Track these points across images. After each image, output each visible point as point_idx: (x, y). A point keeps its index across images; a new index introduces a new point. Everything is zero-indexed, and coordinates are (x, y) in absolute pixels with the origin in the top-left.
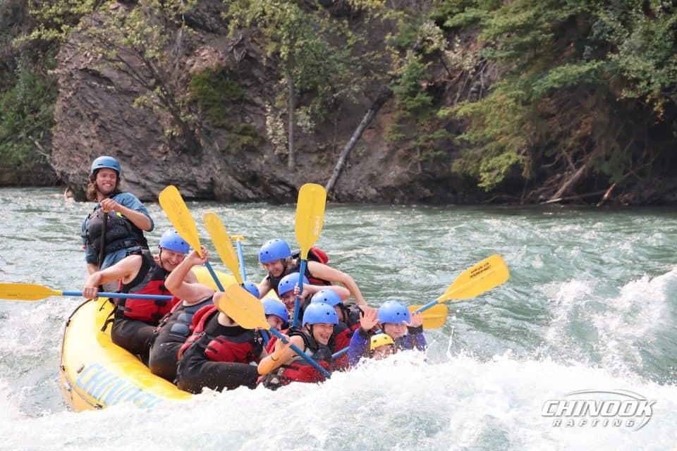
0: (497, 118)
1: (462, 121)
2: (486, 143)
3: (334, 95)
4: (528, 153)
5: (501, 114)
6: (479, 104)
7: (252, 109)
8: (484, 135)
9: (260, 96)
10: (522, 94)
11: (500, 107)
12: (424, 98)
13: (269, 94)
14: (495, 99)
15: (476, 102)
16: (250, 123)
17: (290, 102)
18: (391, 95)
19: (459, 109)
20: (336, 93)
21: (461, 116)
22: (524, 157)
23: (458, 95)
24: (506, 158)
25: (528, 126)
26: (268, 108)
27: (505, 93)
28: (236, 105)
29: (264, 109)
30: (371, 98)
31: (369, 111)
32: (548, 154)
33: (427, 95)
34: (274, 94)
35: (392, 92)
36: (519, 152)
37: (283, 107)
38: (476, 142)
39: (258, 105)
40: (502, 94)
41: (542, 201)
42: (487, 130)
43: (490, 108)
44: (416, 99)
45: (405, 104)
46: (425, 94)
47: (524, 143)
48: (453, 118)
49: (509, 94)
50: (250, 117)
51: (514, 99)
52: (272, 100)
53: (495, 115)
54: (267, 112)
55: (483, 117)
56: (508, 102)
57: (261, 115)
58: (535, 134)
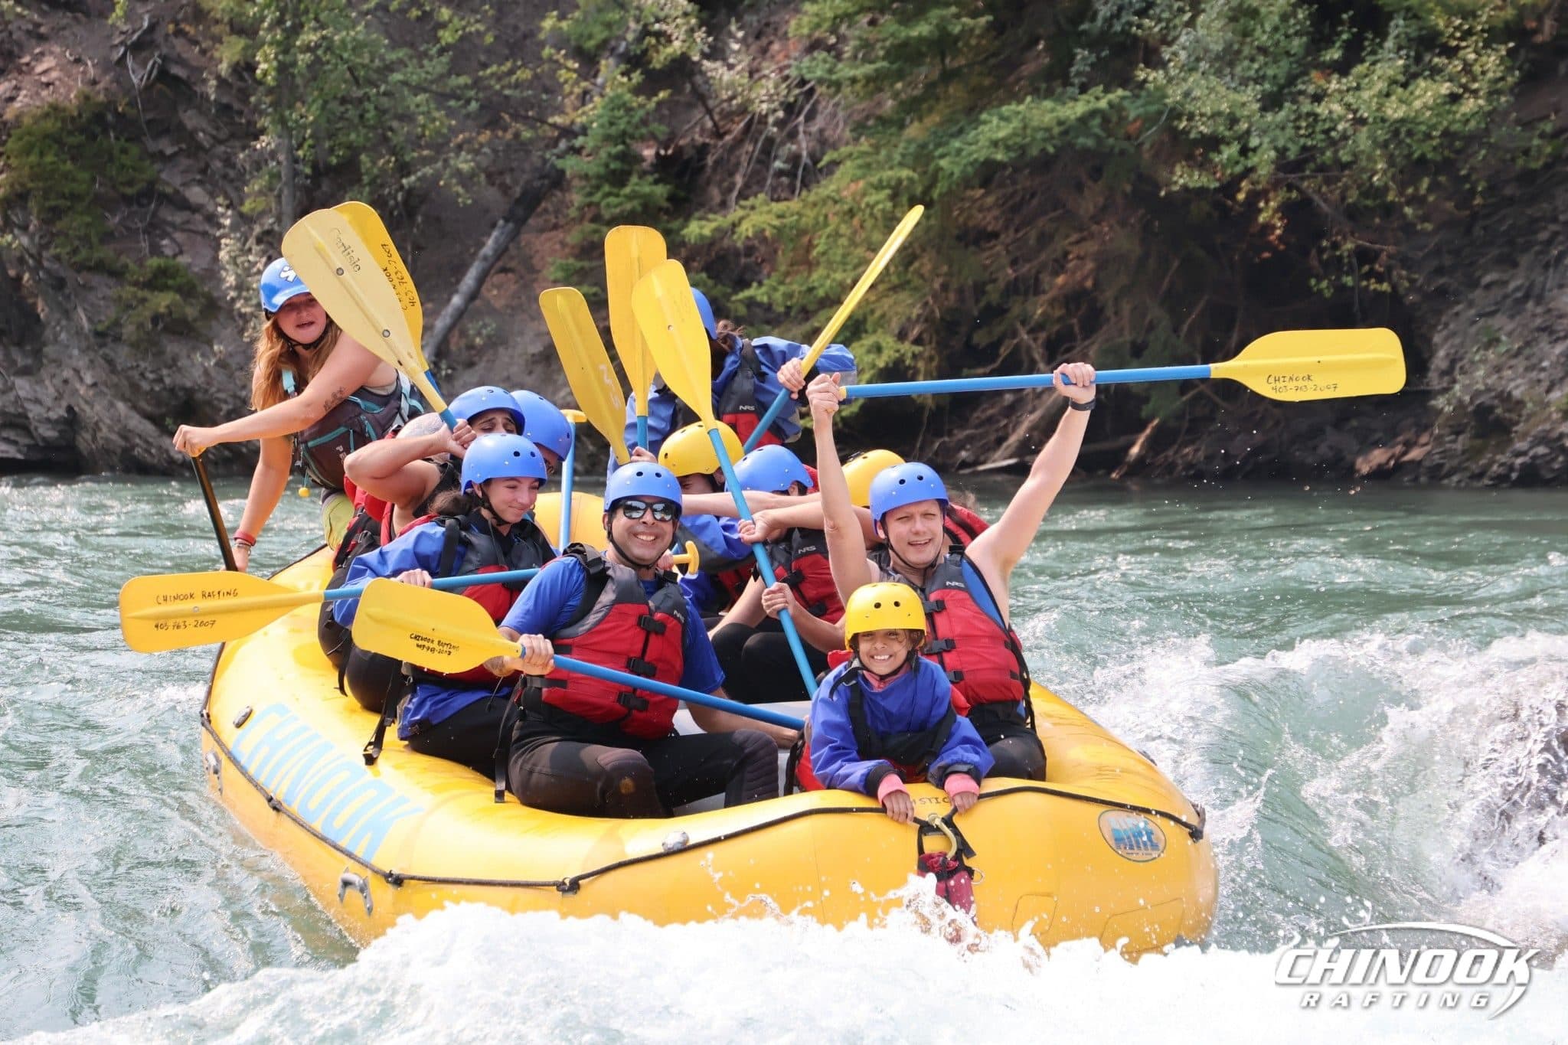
0: (843, 241)
1: (750, 250)
2: (816, 312)
3: (404, 181)
4: (925, 336)
5: (855, 233)
6: (795, 205)
7: (178, 218)
8: (811, 290)
9: (200, 183)
10: (911, 180)
11: (851, 213)
12: (646, 189)
13: (225, 177)
14: (838, 191)
15: (786, 199)
16: (175, 256)
17: (284, 198)
18: (558, 180)
19: (741, 219)
20: (408, 175)
21: (748, 238)
22: (918, 349)
23: (739, 180)
24: (869, 352)
25: (925, 264)
26: (223, 215)
27: (863, 177)
28: (135, 208)
29: (212, 219)
30: (505, 189)
31: (501, 222)
32: (981, 338)
33: (656, 182)
34: (241, 179)
35: (562, 172)
36: (902, 336)
37: (263, 214)
38: (789, 308)
39: (195, 209)
40: (855, 180)
41: (964, 464)
42: (815, 276)
43: (826, 216)
44: (627, 190)
45: (598, 205)
46: (650, 178)
47: (916, 311)
48: (726, 242)
49: (874, 179)
50: (173, 240)
51: (888, 192)
52: (233, 195)
53: (837, 235)
54: (220, 226)
55: (805, 239)
56: (872, 198)
57: (205, 234)
58: (945, 287)
